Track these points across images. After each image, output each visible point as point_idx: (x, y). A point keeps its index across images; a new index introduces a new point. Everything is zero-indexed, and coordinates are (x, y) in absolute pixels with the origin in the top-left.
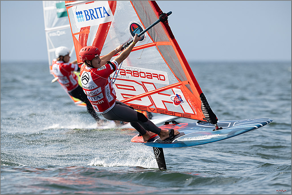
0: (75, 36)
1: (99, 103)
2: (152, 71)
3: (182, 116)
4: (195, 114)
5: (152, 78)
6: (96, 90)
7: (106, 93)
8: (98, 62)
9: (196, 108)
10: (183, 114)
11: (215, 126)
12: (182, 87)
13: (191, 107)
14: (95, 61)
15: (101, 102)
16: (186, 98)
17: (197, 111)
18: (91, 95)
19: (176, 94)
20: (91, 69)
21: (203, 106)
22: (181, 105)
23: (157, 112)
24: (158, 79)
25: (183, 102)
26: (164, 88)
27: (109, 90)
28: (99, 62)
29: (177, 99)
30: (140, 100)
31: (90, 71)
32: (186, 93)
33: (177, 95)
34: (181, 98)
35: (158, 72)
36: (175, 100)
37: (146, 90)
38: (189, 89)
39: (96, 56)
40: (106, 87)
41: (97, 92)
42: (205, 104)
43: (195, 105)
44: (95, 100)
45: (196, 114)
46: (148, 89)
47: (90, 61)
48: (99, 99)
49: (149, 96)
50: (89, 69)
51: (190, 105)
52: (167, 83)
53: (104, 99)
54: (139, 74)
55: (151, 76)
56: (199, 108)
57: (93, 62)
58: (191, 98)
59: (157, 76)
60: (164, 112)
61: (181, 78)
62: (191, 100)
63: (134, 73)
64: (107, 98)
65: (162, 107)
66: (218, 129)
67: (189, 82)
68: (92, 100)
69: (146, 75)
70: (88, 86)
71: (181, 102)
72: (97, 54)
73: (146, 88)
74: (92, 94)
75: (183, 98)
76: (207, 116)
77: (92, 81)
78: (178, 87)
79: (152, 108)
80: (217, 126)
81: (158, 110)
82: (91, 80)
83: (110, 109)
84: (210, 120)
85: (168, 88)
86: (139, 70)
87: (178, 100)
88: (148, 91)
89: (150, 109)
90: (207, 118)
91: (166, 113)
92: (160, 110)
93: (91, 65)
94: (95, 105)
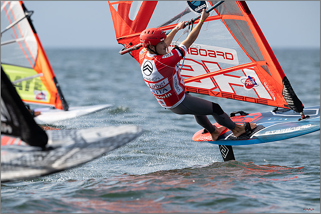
0: (112, 5)
1: (166, 97)
2: (216, 49)
3: (255, 102)
4: (273, 100)
5: (215, 57)
6: (162, 81)
7: (174, 84)
8: (163, 47)
9: (274, 93)
10: (257, 99)
11: (300, 114)
12: (257, 68)
13: (268, 91)
14: (160, 47)
15: (168, 95)
16: (261, 81)
17: (276, 96)
18: (156, 88)
19: (247, 76)
20: (154, 56)
21: (286, 91)
22: (254, 89)
23: (222, 96)
24: (224, 58)
25: (257, 85)
26: (232, 69)
27: (178, 81)
28: (165, 47)
29: (249, 81)
30: (200, 82)
31: (153, 59)
32: (262, 75)
33: (249, 76)
34: (254, 80)
35: (224, 50)
36: (247, 83)
37: (208, 71)
38: (267, 71)
39: (161, 40)
40: (174, 77)
41: (163, 84)
42: (289, 89)
43: (273, 89)
44: (161, 93)
45: (275, 99)
46: (210, 69)
47: (154, 46)
48: (166, 92)
49: (211, 78)
50: (152, 56)
51: (266, 89)
52: (236, 62)
53: (172, 91)
54: (198, 52)
55: (215, 54)
56: (278, 92)
57: (157, 47)
58: (269, 81)
59: (222, 54)
60: (232, 97)
61: (255, 58)
62: (269, 84)
63: (192, 50)
64: (175, 89)
65: (230, 90)
66: (304, 118)
67: (267, 63)
68: (157, 94)
69: (208, 52)
70: (151, 77)
71: (255, 85)
72: (162, 38)
73: (207, 68)
74: (157, 86)
75: (258, 81)
76: (292, 103)
77: (156, 72)
78: (251, 67)
79: (215, 92)
80: (303, 115)
81: (224, 94)
82: (155, 70)
83: (180, 103)
84: (294, 108)
85: (237, 68)
86: (198, 47)
87: (250, 83)
88: (209, 72)
89: (212, 93)
90: (291, 106)
91: (234, 97)
92: (227, 94)
93: (155, 51)
94: (160, 99)
